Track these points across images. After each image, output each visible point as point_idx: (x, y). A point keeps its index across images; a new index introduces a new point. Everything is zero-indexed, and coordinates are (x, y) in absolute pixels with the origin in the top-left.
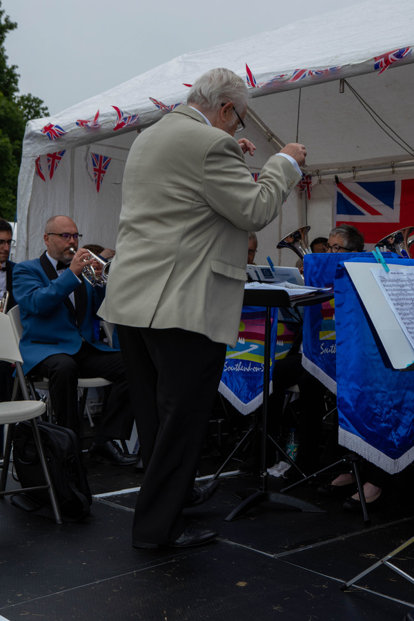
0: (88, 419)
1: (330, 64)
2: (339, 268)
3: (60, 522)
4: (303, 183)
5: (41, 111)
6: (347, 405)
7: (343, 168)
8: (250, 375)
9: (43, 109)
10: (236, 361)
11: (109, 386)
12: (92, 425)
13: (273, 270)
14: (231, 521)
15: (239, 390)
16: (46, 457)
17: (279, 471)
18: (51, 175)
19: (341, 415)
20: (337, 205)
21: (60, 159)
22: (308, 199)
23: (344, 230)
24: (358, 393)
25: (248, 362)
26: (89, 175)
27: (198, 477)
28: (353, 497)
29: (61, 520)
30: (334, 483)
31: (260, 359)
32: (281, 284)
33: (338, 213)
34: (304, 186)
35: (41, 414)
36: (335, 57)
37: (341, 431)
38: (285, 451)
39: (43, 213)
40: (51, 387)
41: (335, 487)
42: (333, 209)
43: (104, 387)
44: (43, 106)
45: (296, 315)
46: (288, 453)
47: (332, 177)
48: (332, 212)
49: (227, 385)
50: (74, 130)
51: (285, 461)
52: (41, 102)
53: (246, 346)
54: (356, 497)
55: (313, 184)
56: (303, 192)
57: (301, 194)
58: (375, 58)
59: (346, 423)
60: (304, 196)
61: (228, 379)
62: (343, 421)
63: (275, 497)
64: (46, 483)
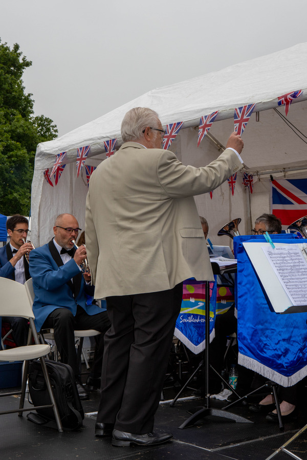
0: (85, 363)
1: (249, 102)
2: (241, 246)
3: (61, 431)
4: (247, 181)
5: (51, 128)
6: (244, 338)
7: (276, 169)
8: (198, 325)
9: (53, 127)
10: (189, 315)
11: (98, 336)
12: (88, 367)
13: (212, 248)
14: (183, 429)
15: (192, 336)
16: (51, 385)
17: (224, 396)
18: (56, 182)
19: (240, 344)
20: (273, 197)
21: (62, 170)
22: (250, 193)
23: (265, 219)
24: (253, 330)
25: (197, 315)
26: (84, 181)
27: (163, 401)
28: (273, 412)
29: (62, 429)
30: (261, 403)
31: (202, 312)
32: (217, 258)
33: (274, 203)
34: (247, 184)
35: (48, 353)
36: (253, 97)
37: (240, 355)
38: (228, 383)
39: (50, 210)
40: (56, 337)
41: (263, 406)
42: (269, 200)
43: (95, 337)
44: (52, 124)
45: (231, 280)
46: (230, 383)
47: (268, 176)
48: (269, 202)
49: (182, 332)
50: (71, 150)
51: (228, 389)
52: (51, 121)
53: (196, 304)
54: (275, 412)
55: (254, 182)
56: (247, 188)
57: (246, 189)
58: (279, 98)
59: (244, 350)
60: (248, 190)
61: (183, 328)
62: (241, 348)
63: (215, 412)
64: (51, 403)
